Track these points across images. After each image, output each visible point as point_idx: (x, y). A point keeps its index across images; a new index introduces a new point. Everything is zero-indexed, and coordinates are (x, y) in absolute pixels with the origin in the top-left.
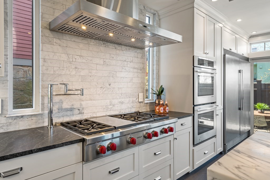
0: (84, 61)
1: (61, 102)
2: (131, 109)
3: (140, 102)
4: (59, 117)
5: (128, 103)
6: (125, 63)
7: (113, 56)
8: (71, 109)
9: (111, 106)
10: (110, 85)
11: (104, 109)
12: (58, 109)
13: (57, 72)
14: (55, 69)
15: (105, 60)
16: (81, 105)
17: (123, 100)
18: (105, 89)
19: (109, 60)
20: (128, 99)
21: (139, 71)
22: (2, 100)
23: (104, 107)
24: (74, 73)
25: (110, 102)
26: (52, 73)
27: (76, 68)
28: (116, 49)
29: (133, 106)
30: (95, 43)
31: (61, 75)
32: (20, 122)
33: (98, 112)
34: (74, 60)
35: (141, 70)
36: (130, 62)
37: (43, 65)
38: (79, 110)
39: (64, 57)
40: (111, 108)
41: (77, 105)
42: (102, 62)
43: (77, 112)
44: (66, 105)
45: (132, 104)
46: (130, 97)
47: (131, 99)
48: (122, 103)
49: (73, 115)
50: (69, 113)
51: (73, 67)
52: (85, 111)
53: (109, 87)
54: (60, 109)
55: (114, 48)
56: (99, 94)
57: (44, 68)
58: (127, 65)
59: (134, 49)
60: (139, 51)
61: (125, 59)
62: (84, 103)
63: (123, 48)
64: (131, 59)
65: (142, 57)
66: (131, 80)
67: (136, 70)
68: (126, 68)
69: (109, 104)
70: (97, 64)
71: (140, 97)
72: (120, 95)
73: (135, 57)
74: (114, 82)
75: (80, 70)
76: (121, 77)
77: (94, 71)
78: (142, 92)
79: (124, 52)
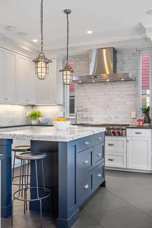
0: (93, 94)
1: (82, 114)
2: (125, 122)
3: (134, 118)
4: (82, 121)
5: (122, 118)
7: (111, 89)
8: (87, 118)
9: (109, 119)
10: (108, 106)
11: (104, 120)
12: (82, 117)
15: (104, 93)
16: (92, 116)
17: (118, 116)
18: (104, 109)
19: (108, 92)
20: (122, 116)
21: (132, 96)
22: (64, 112)
23: (105, 119)
24: (88, 101)
25: (108, 116)
26: (79, 101)
27: (89, 98)
30: (99, 84)
31: (82, 102)
33: (101, 121)
34: (88, 95)
35: (134, 95)
36: (124, 91)
38: (91, 119)
39: (84, 94)
40: (109, 120)
41: (89, 116)
42: (103, 94)
43: (89, 119)
44: (85, 116)
45: (126, 119)
46: (124, 114)
47: (125, 116)
48: (117, 117)
49: (88, 121)
50: (86, 120)
52: (94, 120)
53: (107, 107)
54: (82, 118)
55: (111, 84)
56: (101, 111)
58: (121, 93)
59: (127, 82)
60: (132, 82)
61: (119, 90)
62: (93, 116)
63: (118, 83)
64: (125, 89)
65: (135, 86)
66: (125, 103)
67: (129, 96)
68: (120, 95)
69: (108, 117)
70: (100, 95)
71: (133, 115)
72: (116, 113)
73: (128, 87)
74: (111, 105)
75: (91, 99)
76: (116, 102)
77: (98, 99)
78: (135, 111)
79: (119, 85)
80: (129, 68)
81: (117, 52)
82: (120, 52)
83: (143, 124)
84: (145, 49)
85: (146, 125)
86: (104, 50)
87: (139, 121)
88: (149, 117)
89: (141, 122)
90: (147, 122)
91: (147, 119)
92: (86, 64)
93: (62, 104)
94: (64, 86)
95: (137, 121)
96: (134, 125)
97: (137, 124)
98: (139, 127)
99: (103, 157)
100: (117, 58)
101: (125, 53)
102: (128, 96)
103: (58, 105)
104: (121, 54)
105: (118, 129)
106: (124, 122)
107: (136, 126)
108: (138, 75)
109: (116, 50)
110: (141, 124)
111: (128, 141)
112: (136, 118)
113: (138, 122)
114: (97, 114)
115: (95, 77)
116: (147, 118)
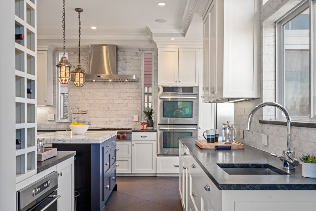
0: (91, 95)
1: (79, 117)
3: (136, 122)
5: (124, 121)
6: (122, 94)
7: (111, 90)
8: (84, 122)
9: (110, 122)
10: (108, 108)
11: (104, 123)
12: (77, 121)
13: (76, 102)
14: (76, 100)
15: (105, 93)
16: (89, 120)
17: (120, 119)
18: (105, 111)
19: (108, 93)
20: (124, 119)
21: (134, 98)
22: (54, 115)
23: (105, 122)
24: (85, 102)
25: (109, 119)
26: (74, 102)
27: (86, 99)
28: (113, 85)
29: (128, 124)
30: (98, 83)
31: (78, 103)
32: (61, 125)
33: (100, 125)
34: (85, 95)
35: (136, 97)
36: (126, 93)
37: (70, 99)
38: (88, 122)
39: (80, 94)
40: (110, 123)
41: (87, 120)
42: (103, 94)
44: (81, 119)
45: (128, 123)
46: (126, 117)
47: (127, 119)
48: (119, 121)
51: (85, 99)
52: (92, 124)
53: (108, 110)
55: (112, 84)
56: (101, 114)
57: (70, 100)
58: (123, 95)
59: (130, 82)
60: (134, 83)
61: (121, 91)
62: (91, 119)
63: (120, 83)
64: (127, 89)
65: (138, 88)
66: (127, 105)
67: (132, 98)
68: (122, 97)
69: (108, 121)
70: (99, 96)
71: (136, 118)
72: (117, 115)
73: (131, 89)
74: (112, 107)
75: (88, 100)
76: (118, 104)
77: (98, 100)
78: (137, 114)
79: (121, 86)
80: (131, 67)
81: (119, 50)
82: (122, 50)
83: (147, 128)
84: (148, 50)
85: (150, 128)
86: (104, 47)
87: (143, 124)
88: (153, 120)
89: (145, 126)
90: (150, 126)
91: (150, 123)
92: (83, 59)
93: (52, 105)
94: (55, 83)
95: (141, 124)
96: (137, 128)
97: (141, 127)
98: (143, 131)
99: (115, 161)
100: (119, 56)
101: (128, 52)
102: (130, 98)
103: (47, 106)
104: (123, 52)
105: (123, 133)
106: (126, 126)
107: (140, 130)
108: (141, 76)
109: (118, 47)
110: (145, 127)
111: (133, 145)
112: (138, 122)
113: (142, 126)
114: (96, 117)
115: (98, 77)
116: (151, 121)
